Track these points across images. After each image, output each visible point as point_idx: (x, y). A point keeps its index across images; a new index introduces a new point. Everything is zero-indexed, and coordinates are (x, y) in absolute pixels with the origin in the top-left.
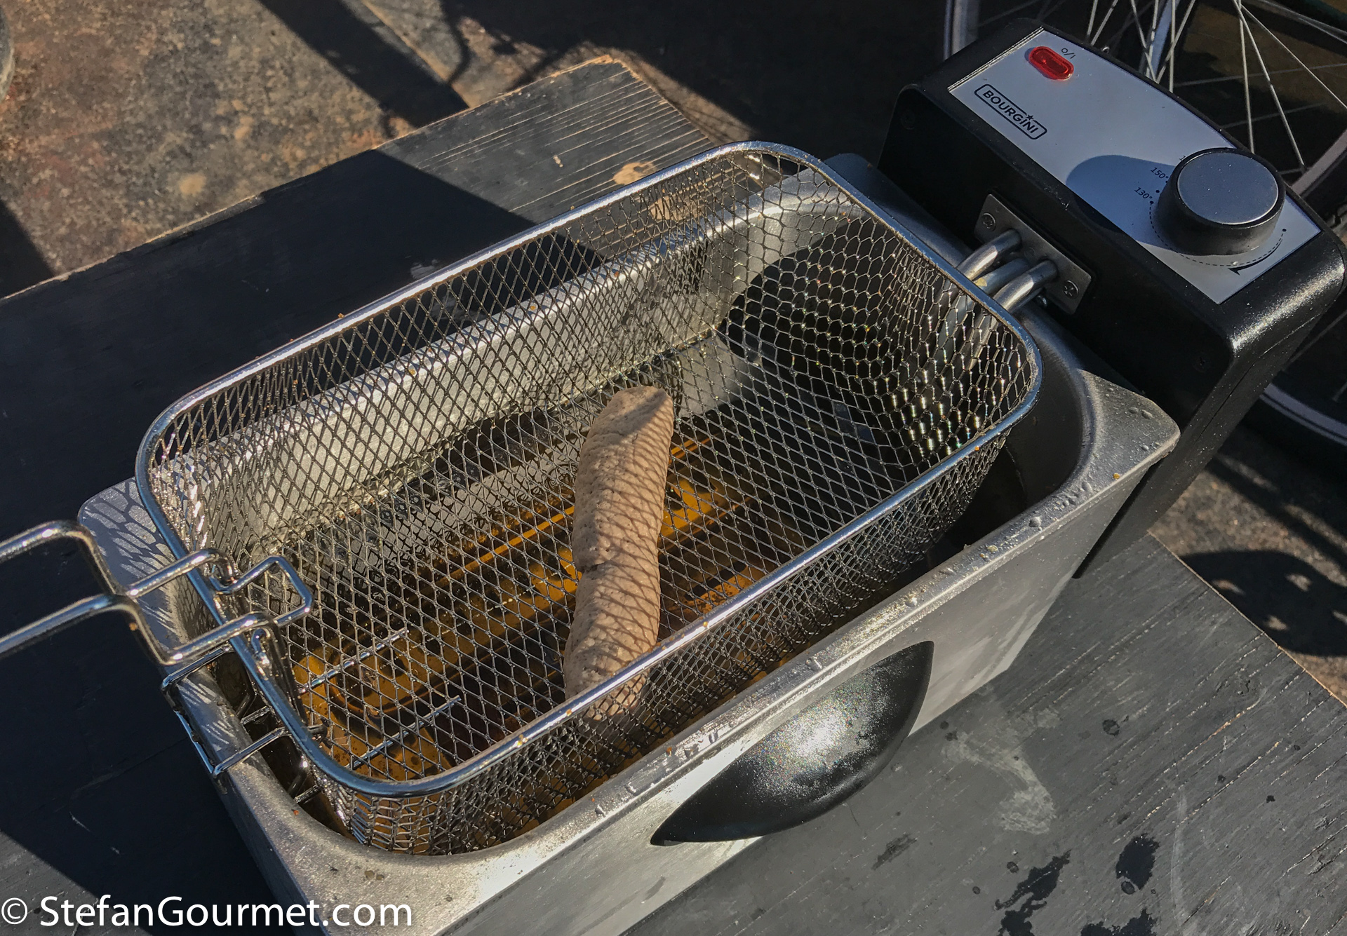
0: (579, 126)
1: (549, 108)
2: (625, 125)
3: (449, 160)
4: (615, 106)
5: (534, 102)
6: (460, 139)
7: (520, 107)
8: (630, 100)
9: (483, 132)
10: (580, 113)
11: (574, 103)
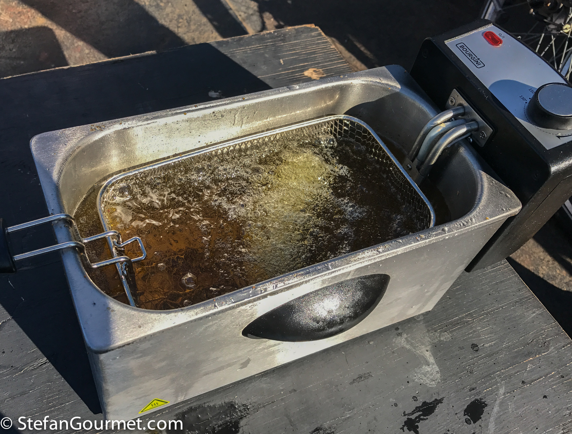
0: (294, 50)
1: (284, 40)
2: (314, 53)
3: (236, 53)
4: (311, 45)
5: (277, 37)
6: (242, 46)
7: (271, 38)
8: (318, 43)
9: (253, 45)
10: (296, 45)
11: (294, 40)
